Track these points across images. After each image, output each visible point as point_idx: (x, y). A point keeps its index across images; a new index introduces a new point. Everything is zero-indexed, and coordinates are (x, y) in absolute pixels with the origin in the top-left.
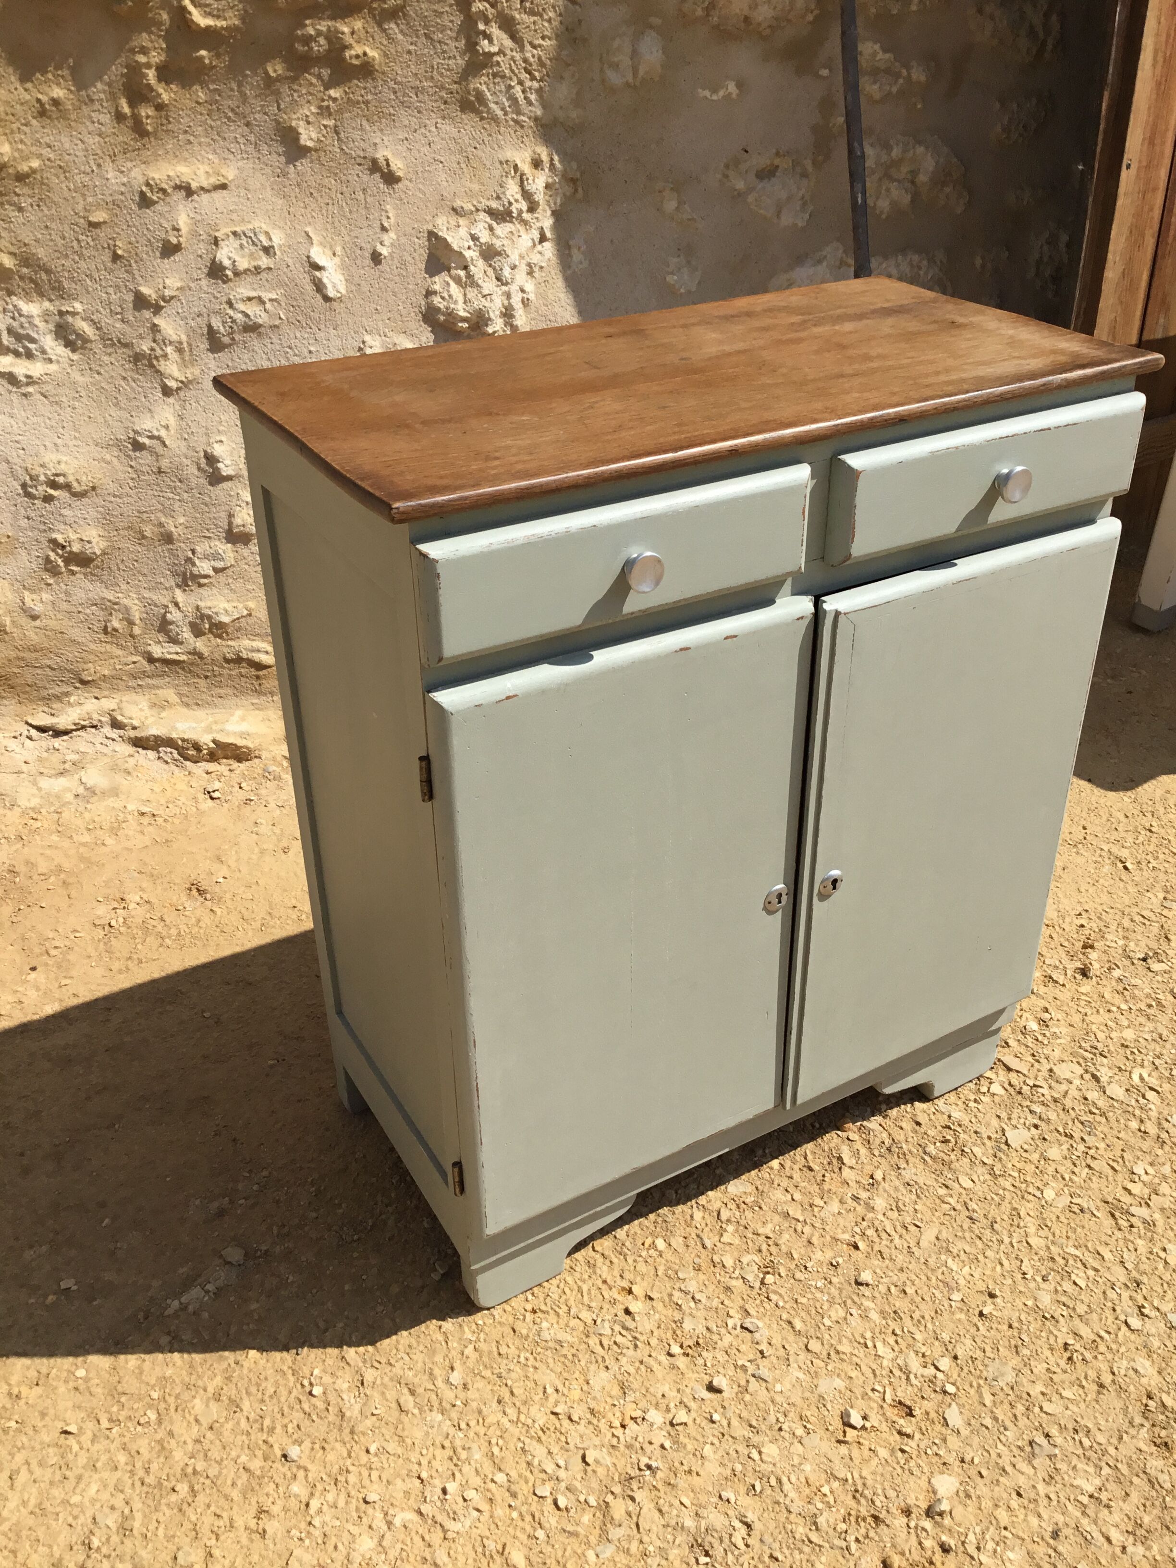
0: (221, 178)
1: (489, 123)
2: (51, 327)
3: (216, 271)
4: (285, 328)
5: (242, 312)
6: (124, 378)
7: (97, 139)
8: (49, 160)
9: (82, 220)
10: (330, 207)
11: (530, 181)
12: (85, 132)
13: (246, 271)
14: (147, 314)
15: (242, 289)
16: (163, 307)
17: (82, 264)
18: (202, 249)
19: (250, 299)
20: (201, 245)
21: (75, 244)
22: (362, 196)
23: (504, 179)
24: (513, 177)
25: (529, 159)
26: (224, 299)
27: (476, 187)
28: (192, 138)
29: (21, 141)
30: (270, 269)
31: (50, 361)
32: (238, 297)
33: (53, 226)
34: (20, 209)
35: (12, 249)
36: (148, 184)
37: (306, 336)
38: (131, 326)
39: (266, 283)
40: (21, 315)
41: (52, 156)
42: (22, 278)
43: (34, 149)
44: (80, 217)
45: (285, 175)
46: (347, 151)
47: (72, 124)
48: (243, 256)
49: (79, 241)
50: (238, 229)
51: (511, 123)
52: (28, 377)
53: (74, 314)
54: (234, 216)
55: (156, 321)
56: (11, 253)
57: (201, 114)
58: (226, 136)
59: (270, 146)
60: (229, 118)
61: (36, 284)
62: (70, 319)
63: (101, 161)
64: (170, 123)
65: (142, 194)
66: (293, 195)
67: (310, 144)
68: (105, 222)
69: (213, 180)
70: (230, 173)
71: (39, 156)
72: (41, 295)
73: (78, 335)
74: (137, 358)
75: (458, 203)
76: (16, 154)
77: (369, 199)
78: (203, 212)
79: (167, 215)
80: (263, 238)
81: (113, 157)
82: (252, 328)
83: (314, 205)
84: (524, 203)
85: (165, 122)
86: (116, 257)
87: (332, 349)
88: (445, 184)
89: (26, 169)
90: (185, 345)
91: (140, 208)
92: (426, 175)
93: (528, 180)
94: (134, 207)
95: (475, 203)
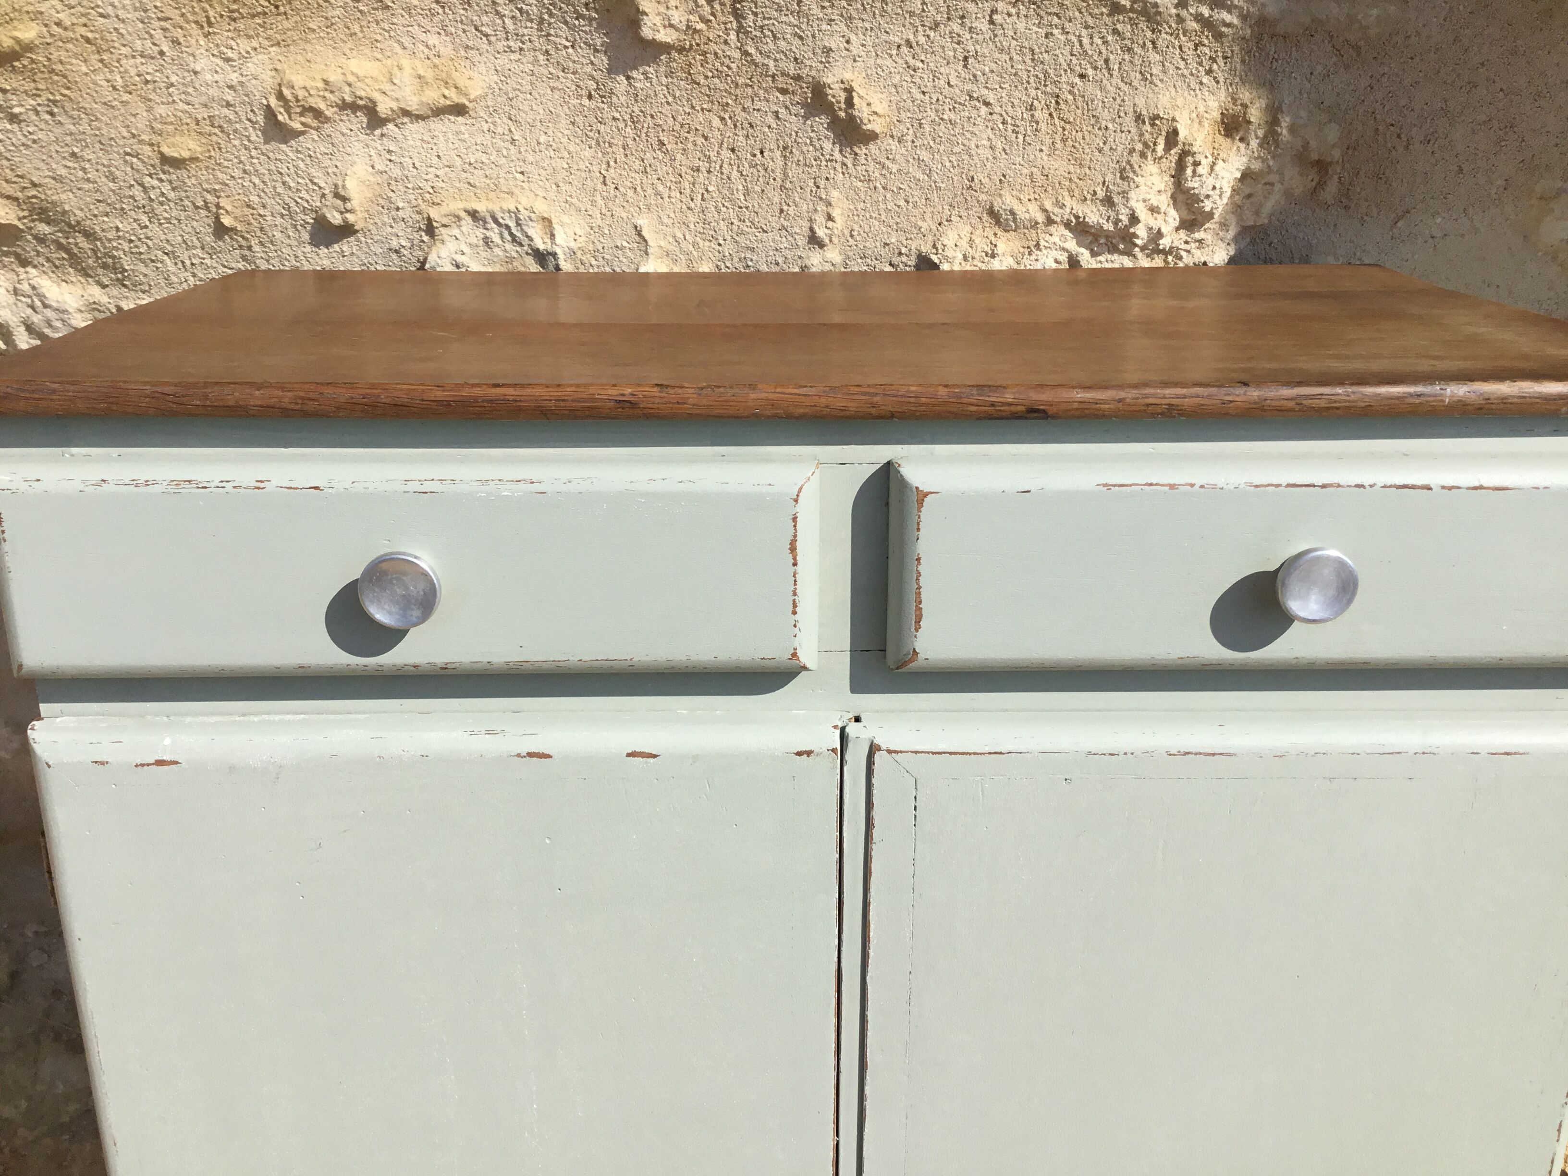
0: (452, 94)
1: (1134, 24)
8: (58, 24)
9: (147, 148)
10: (702, 177)
11: (1202, 170)
17: (154, 230)
18: (401, 236)
20: (399, 228)
21: (137, 191)
22: (780, 162)
24: (1158, 160)
25: (1216, 115)
27: (1059, 167)
33: (88, 154)
35: (12, 192)
36: (280, 96)
40: (45, 306)
41: (65, 17)
42: (41, 240)
44: (141, 142)
45: (607, 96)
46: (758, 58)
49: (145, 189)
50: (481, 207)
51: (1193, 25)
54: (478, 177)
56: (8, 197)
59: (572, 28)
61: (71, 254)
63: (178, 34)
65: (270, 113)
66: (618, 141)
67: (665, 36)
68: (195, 159)
69: (433, 96)
70: (475, 81)
71: (38, 16)
72: (85, 273)
75: (1008, 201)
77: (793, 171)
78: (407, 161)
79: (325, 163)
80: (536, 233)
81: (207, 26)
83: (662, 169)
86: (220, 231)
88: (988, 153)
91: (266, 142)
92: (942, 129)
93: (1196, 164)
94: (256, 136)
95: (1048, 205)
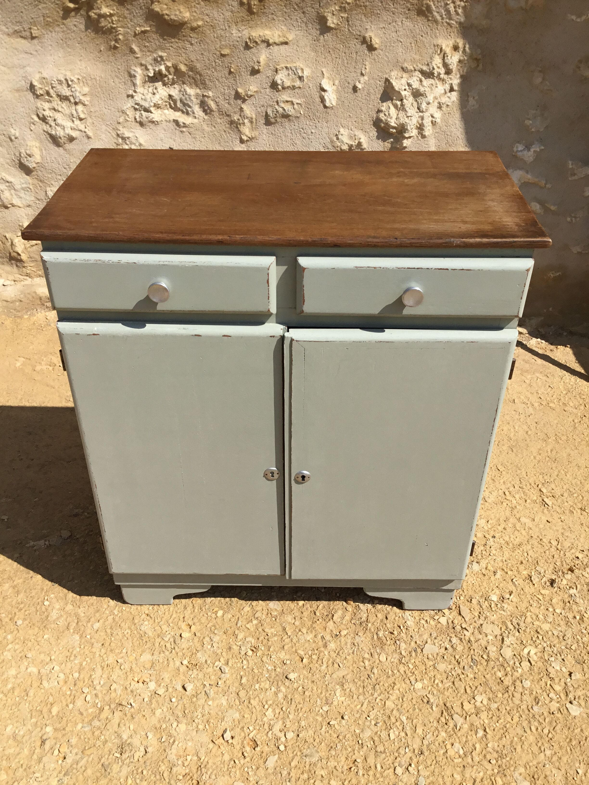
0: (285, 39)
1: (433, 24)
2: (199, 101)
3: (274, 85)
4: (302, 118)
5: (282, 108)
6: (225, 131)
7: (230, 13)
8: (207, 22)
9: (218, 53)
10: (338, 59)
11: (449, 58)
12: (225, 9)
13: (288, 87)
14: (239, 102)
15: (285, 96)
16: (247, 100)
17: (215, 73)
18: (270, 73)
19: (287, 102)
20: (270, 71)
21: (214, 64)
22: (355, 56)
23: (434, 55)
24: (439, 55)
25: (452, 45)
26: (275, 100)
27: (417, 57)
28: (275, 17)
29: (195, 12)
30: (300, 88)
31: (195, 117)
32: (282, 99)
33: (205, 54)
34: (192, 44)
35: (186, 62)
36: (249, 39)
37: (311, 124)
38: (232, 107)
39: (297, 95)
40: (186, 94)
41: (208, 20)
42: (189, 76)
43: (200, 16)
44: (217, 51)
45: (318, 40)
46: (352, 31)
47: (220, 5)
48: (289, 80)
49: (215, 62)
50: (288, 66)
51: (445, 24)
52: (184, 123)
53: (208, 97)
54: (288, 59)
55: (242, 106)
56: (186, 65)
57: (281, 5)
58: (292, 17)
59: (312, 24)
60: (295, 9)
61: (195, 80)
62: (206, 99)
63: (230, 24)
64: (265, 8)
65: (246, 43)
66: (320, 51)
67: (332, 26)
68: (228, 55)
69: (281, 40)
70: (291, 37)
71: (203, 19)
72: (197, 86)
73: (209, 107)
74: (232, 122)
75: (405, 65)
76: (192, 18)
77: (358, 58)
78: (274, 55)
79: (256, 55)
80: (300, 72)
81: (236, 23)
82: (286, 116)
83: (329, 58)
84: (443, 69)
85: (263, 8)
86: (230, 73)
87: (323, 133)
88: (401, 54)
89: (196, 25)
90: (254, 120)
91: (245, 49)
92: (391, 48)
93: (447, 56)
94: (242, 49)
95: (415, 66)
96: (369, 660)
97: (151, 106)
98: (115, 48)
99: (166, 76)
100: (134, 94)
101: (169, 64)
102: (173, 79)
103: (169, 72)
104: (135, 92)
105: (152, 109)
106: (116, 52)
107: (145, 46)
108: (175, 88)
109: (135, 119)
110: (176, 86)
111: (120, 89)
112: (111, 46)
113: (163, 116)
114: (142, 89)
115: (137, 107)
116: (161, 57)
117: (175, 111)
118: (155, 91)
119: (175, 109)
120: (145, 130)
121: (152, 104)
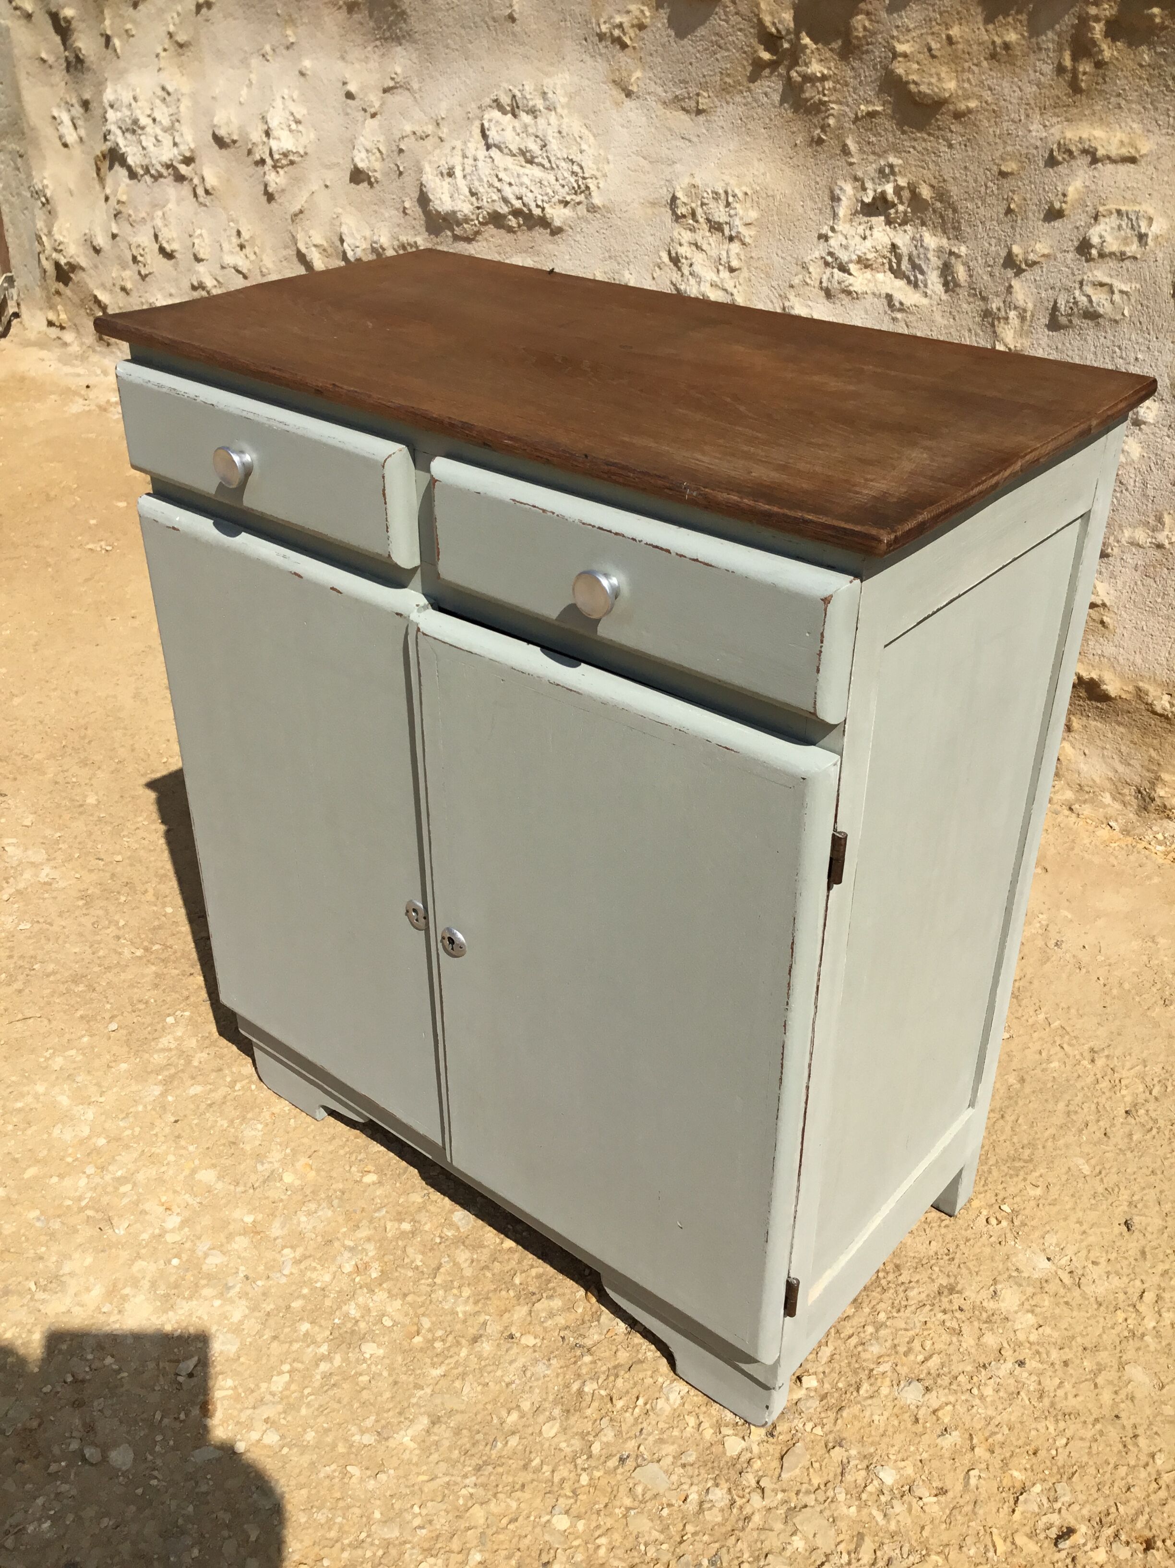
0: (1133, 151)
2: (940, 263)
3: (1084, 247)
4: (1125, 327)
5: (1088, 296)
6: (970, 330)
7: (1035, 88)
8: (986, 102)
9: (995, 168)
12: (1026, 79)
13: (1112, 254)
14: (1010, 273)
15: (1100, 274)
16: (1024, 270)
17: (982, 210)
18: (1082, 219)
19: (1102, 285)
20: (1083, 216)
21: (983, 189)
26: (1079, 278)
28: (1123, 103)
29: (969, 80)
30: (1135, 258)
31: (926, 295)
32: (1091, 278)
33: (971, 168)
34: (950, 146)
35: (934, 182)
36: (1059, 143)
37: (1141, 340)
38: (994, 282)
39: (1125, 272)
40: (922, 246)
41: (990, 99)
42: (934, 211)
43: (976, 89)
44: (995, 164)
47: (1017, 70)
48: (1117, 238)
49: (987, 187)
50: (1123, 209)
52: (901, 303)
53: (958, 256)
54: (1128, 195)
55: (1013, 283)
56: (932, 186)
57: (1141, 78)
58: (1159, 105)
60: (1167, 86)
61: (943, 220)
62: (953, 260)
63: (1030, 112)
64: (1105, 82)
65: (1052, 151)
68: (1012, 174)
69: (1124, 152)
70: (1146, 146)
71: (980, 97)
72: (944, 232)
73: (953, 277)
74: (987, 314)
76: (960, 92)
78: (1100, 183)
79: (1066, 179)
80: (1143, 224)
81: (1043, 109)
82: (1092, 316)
85: (1101, 81)
86: (1009, 211)
87: (1160, 363)
89: (963, 107)
90: (1029, 314)
91: (1045, 166)
94: (1041, 164)
96: (522, 1417)
97: (851, 261)
98: (820, 141)
99: (894, 205)
100: (830, 234)
101: (902, 182)
102: (905, 213)
103: (900, 197)
104: (833, 229)
105: (852, 267)
106: (819, 149)
107: (869, 143)
108: (905, 231)
109: (821, 282)
110: (908, 227)
111: (810, 222)
112: (813, 138)
113: (871, 285)
114: (848, 226)
115: (829, 259)
116: (891, 166)
117: (896, 277)
118: (868, 233)
119: (897, 273)
120: (831, 306)
121: (854, 257)
